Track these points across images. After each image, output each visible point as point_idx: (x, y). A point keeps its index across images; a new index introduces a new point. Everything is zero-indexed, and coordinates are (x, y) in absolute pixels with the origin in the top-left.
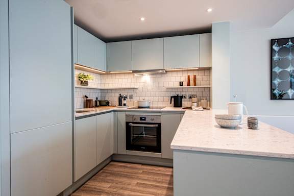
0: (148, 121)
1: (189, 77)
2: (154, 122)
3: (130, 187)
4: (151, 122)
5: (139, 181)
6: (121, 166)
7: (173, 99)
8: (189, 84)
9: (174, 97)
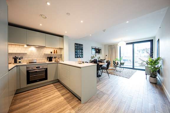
0: (41, 68)
1: (54, 50)
2: (44, 68)
3: (41, 96)
4: (42, 68)
5: (43, 92)
6: (25, 93)
7: (48, 59)
8: (54, 53)
9: (49, 58)
